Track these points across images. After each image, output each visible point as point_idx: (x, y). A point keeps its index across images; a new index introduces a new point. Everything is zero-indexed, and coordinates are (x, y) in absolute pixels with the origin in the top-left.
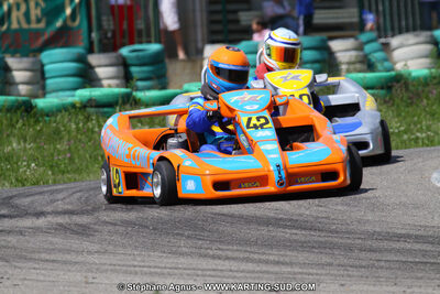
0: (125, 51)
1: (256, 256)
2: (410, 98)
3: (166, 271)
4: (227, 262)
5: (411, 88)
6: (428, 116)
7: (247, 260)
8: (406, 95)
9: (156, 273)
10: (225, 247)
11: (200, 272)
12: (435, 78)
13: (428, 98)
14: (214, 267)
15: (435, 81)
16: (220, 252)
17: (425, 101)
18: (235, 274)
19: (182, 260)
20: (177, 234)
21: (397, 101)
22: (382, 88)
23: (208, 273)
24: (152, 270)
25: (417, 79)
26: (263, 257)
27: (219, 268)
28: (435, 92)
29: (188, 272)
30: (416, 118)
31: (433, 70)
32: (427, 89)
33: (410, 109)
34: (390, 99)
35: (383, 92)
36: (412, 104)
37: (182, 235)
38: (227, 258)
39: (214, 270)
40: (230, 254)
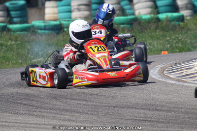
0: (7, 4)
1: (58, 116)
2: (141, 29)
3: (10, 124)
4: (43, 120)
5: (142, 24)
6: (150, 38)
7: (54, 118)
8: (139, 28)
9: (5, 126)
10: (43, 110)
11: (28, 125)
12: (153, 19)
13: (150, 29)
14: (37, 122)
15: (153, 21)
16: (41, 114)
17: (149, 30)
18: (46, 126)
19: (20, 118)
20: (19, 103)
21: (135, 30)
22: (128, 24)
23: (32, 126)
24: (4, 124)
25: (145, 20)
26: (62, 116)
27: (39, 122)
28: (153, 26)
29: (23, 125)
30: (144, 39)
31: (152, 15)
32: (149, 25)
33: (141, 34)
34: (132, 29)
35: (128, 26)
36: (142, 32)
37: (21, 104)
38: (44, 117)
39: (36, 124)
40: (45, 114)
